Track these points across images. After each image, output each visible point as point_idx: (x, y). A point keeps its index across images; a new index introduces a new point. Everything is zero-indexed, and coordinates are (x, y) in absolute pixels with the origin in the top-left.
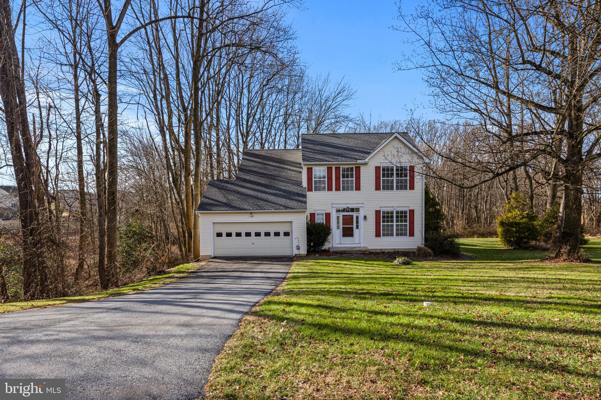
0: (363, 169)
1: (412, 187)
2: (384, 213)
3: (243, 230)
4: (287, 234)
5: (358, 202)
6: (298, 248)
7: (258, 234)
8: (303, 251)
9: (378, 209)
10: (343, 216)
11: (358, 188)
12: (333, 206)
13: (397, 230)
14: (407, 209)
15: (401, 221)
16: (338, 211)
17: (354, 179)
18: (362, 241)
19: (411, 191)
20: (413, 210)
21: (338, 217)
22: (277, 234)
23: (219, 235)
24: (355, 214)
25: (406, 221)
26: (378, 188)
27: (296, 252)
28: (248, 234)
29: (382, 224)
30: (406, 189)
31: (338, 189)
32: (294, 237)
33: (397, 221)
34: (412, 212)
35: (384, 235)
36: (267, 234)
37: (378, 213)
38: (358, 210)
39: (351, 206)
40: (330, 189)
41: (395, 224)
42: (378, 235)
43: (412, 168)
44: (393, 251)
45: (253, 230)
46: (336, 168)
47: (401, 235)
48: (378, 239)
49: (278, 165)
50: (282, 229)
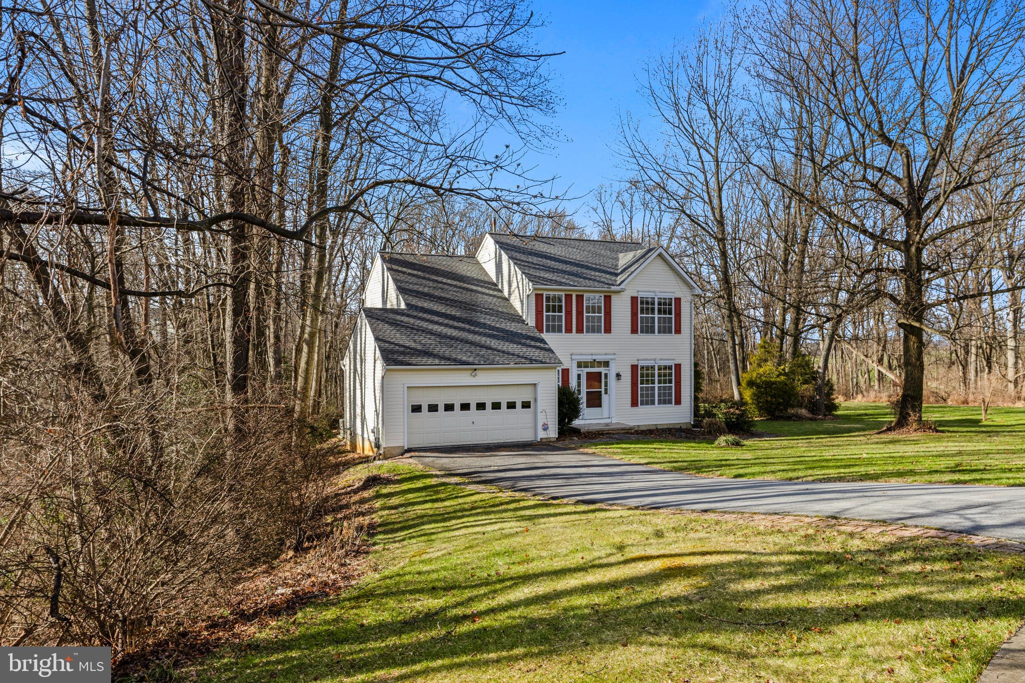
0: (615, 300)
1: (678, 331)
2: (642, 368)
3: (457, 399)
4: (526, 405)
5: (607, 351)
6: (545, 428)
7: (481, 406)
8: (553, 433)
9: (635, 363)
10: (587, 373)
11: (608, 330)
12: (573, 357)
13: (659, 395)
14: (672, 363)
15: (665, 382)
16: (580, 365)
17: (602, 315)
18: (613, 414)
19: (678, 336)
20: (680, 365)
21: (579, 376)
22: (511, 406)
23: (416, 409)
24: (603, 370)
25: (670, 382)
26: (634, 330)
27: (541, 435)
28: (465, 407)
29: (640, 386)
30: (670, 332)
31: (580, 330)
32: (540, 409)
33: (660, 382)
34: (678, 367)
35: (642, 404)
36: (496, 406)
37: (634, 368)
38: (606, 364)
39: (599, 358)
40: (569, 330)
41: (656, 385)
42: (634, 403)
43: (678, 301)
44: (654, 428)
45: (473, 398)
46: (577, 296)
47: (665, 402)
48: (635, 409)
49: (459, 284)
50: (519, 397)
